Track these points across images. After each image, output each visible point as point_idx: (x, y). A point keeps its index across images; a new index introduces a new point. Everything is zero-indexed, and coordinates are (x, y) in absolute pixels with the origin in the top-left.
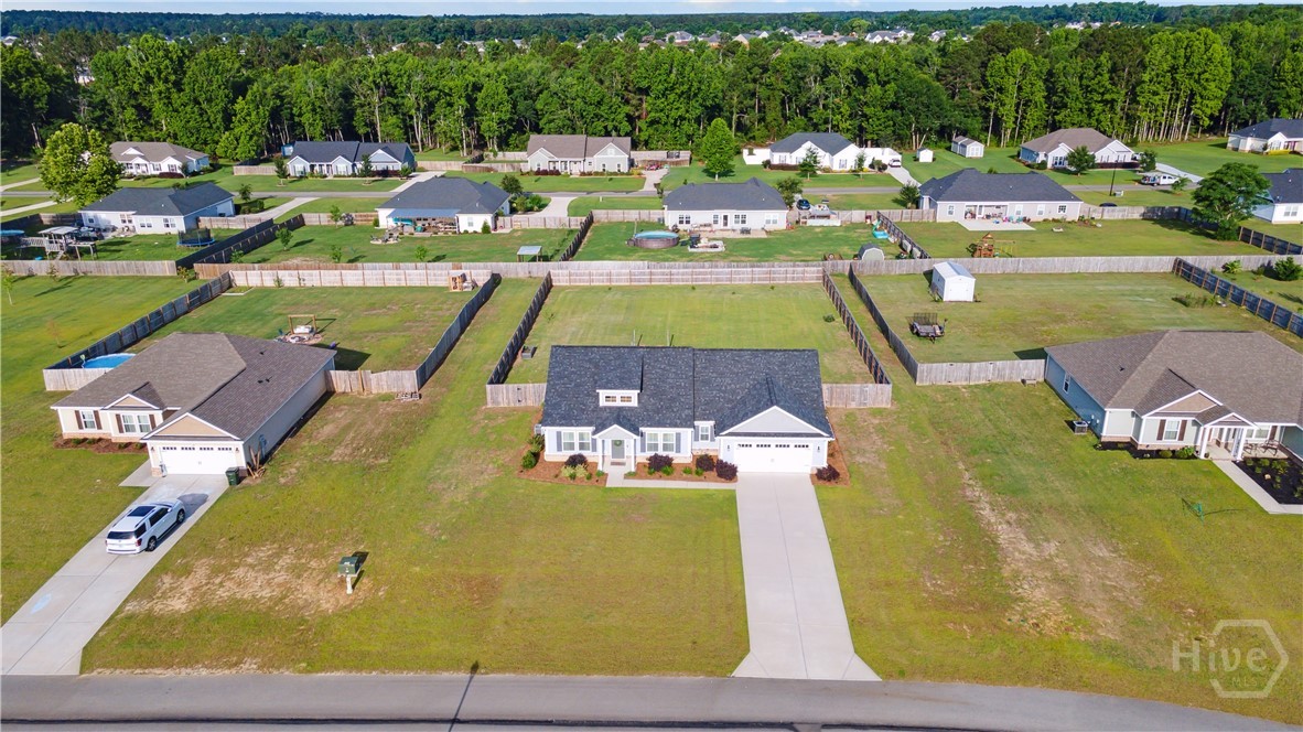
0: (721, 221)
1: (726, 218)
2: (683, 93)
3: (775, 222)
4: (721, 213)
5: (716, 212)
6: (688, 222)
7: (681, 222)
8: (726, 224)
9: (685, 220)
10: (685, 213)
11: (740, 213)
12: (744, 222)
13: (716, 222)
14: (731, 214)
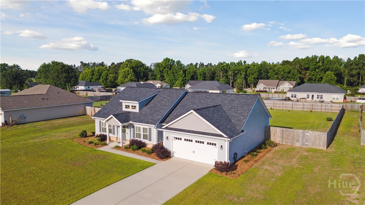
0: (311, 97)
1: (313, 96)
2: (323, 69)
3: (337, 99)
4: (311, 94)
5: (308, 93)
6: (295, 97)
7: (292, 97)
8: (312, 99)
9: (294, 96)
10: (294, 93)
11: (320, 94)
12: (321, 98)
13: (308, 97)
14: (315, 95)
